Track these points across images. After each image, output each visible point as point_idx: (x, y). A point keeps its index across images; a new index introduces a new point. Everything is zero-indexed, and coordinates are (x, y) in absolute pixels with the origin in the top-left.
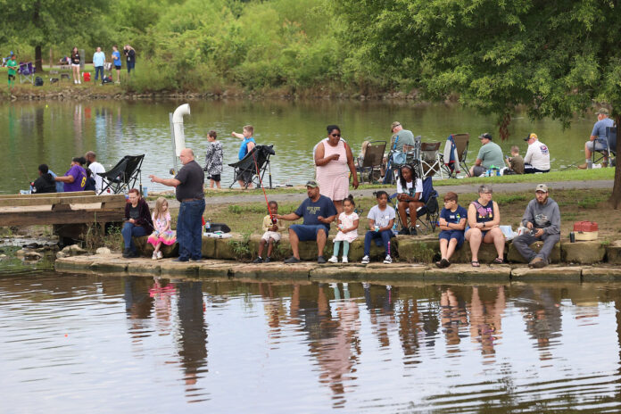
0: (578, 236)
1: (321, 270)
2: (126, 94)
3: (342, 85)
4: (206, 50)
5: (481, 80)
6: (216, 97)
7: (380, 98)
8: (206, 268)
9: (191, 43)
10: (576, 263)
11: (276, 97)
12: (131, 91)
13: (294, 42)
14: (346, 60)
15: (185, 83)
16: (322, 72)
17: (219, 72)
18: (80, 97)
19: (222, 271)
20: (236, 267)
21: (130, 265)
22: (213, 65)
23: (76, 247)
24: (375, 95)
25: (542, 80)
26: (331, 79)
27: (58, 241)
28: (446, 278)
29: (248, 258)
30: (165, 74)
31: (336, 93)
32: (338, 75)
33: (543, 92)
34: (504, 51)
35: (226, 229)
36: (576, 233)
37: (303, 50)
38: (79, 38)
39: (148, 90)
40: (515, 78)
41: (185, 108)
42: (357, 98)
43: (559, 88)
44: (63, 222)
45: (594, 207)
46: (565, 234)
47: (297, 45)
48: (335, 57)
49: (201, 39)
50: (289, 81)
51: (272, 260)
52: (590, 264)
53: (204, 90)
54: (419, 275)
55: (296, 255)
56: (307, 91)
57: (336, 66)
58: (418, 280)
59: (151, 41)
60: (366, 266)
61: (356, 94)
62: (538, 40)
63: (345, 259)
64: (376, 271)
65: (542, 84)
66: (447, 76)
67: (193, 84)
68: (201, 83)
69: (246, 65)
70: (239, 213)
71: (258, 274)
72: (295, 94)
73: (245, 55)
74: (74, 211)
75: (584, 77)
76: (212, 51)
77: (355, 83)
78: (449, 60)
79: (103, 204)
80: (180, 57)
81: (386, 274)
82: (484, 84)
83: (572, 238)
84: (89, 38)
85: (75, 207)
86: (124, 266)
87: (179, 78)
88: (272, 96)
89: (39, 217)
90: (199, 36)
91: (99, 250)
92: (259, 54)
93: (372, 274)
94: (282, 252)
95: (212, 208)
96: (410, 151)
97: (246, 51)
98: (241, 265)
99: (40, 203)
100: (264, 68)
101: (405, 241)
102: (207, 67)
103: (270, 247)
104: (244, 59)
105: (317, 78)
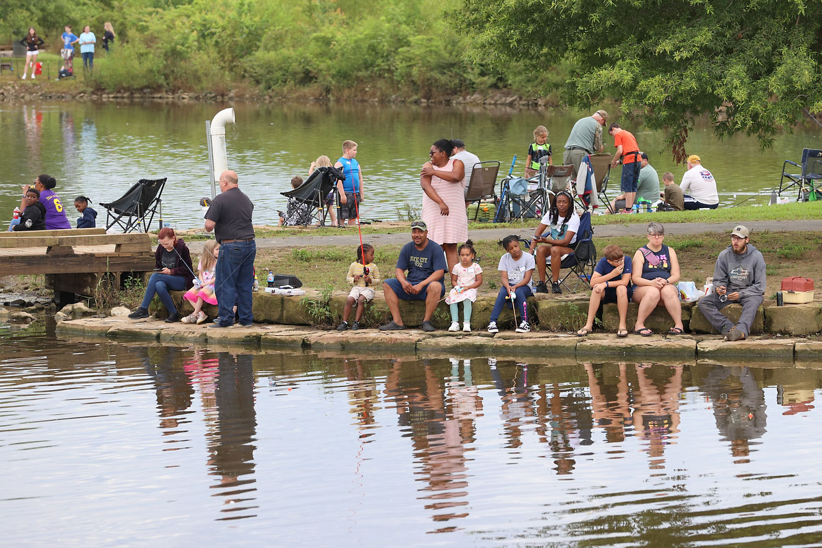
0: (787, 297)
1: (433, 341)
2: (93, 93)
3: (394, 85)
4: (205, 33)
5: (651, 80)
6: (219, 99)
7: (448, 103)
8: (271, 336)
9: (183, 24)
10: (785, 334)
11: (302, 99)
12: (99, 88)
13: (327, 24)
14: (400, 50)
15: (175, 79)
16: (367, 65)
17: (223, 64)
18: (28, 97)
19: (294, 342)
20: (314, 336)
21: (163, 332)
22: (214, 54)
23: (81, 305)
24: (442, 98)
25: (736, 82)
26: (380, 76)
27: (53, 296)
28: (608, 353)
29: (328, 323)
30: (147, 65)
31: (387, 96)
32: (389, 71)
33: (739, 98)
34: (684, 41)
35: (296, 283)
36: (785, 293)
37: (339, 36)
38: (26, 14)
39: (124, 88)
40: (699, 79)
41: (227, 114)
42: (416, 102)
43: (760, 93)
44: (62, 271)
45: (800, 257)
46: (769, 294)
47: (332, 28)
48: (385, 46)
49: (197, 18)
50: (321, 78)
51: (362, 326)
52: (805, 337)
53: (202, 89)
54: (569, 348)
55: (397, 319)
56: (346, 92)
57: (386, 57)
58: (569, 355)
59: (122, 20)
60: (493, 337)
61: (415, 97)
62: (730, 25)
63: (467, 326)
64: (509, 343)
65: (736, 88)
66: (606, 74)
67: (187, 79)
68: (198, 79)
69: (260, 54)
70: (308, 260)
71: (344, 346)
72: (330, 96)
73: (259, 41)
74: (77, 256)
75: (795, 79)
76: (213, 34)
77: (413, 81)
78: (607, 52)
79: (118, 246)
80: (169, 43)
81: (523, 347)
82: (656, 87)
83: (779, 299)
84: (40, 14)
85: (79, 250)
86: (154, 333)
87: (166, 72)
88: (298, 98)
89: (29, 264)
90: (194, 13)
91: (115, 310)
92: (279, 39)
93: (505, 347)
94: (376, 315)
95: (270, 254)
96: (533, 177)
97: (261, 36)
98: (320, 333)
99: (30, 244)
100: (286, 59)
101: (547, 302)
102: (205, 57)
103: (360, 308)
104: (258, 47)
105: (360, 74)
